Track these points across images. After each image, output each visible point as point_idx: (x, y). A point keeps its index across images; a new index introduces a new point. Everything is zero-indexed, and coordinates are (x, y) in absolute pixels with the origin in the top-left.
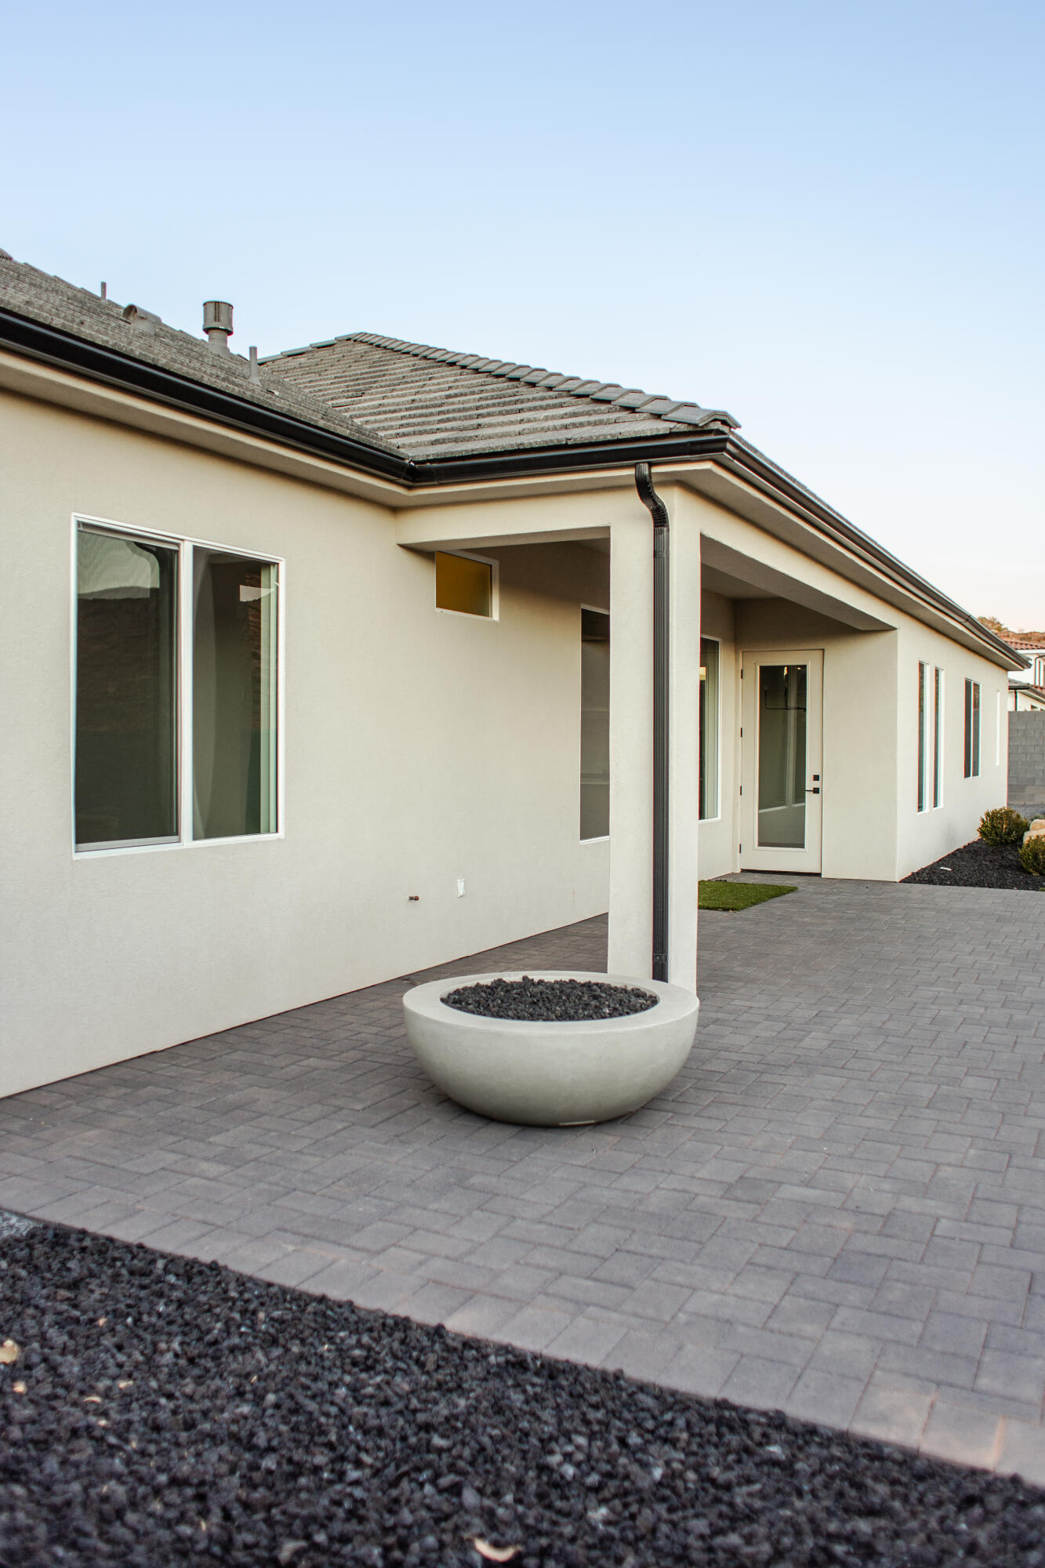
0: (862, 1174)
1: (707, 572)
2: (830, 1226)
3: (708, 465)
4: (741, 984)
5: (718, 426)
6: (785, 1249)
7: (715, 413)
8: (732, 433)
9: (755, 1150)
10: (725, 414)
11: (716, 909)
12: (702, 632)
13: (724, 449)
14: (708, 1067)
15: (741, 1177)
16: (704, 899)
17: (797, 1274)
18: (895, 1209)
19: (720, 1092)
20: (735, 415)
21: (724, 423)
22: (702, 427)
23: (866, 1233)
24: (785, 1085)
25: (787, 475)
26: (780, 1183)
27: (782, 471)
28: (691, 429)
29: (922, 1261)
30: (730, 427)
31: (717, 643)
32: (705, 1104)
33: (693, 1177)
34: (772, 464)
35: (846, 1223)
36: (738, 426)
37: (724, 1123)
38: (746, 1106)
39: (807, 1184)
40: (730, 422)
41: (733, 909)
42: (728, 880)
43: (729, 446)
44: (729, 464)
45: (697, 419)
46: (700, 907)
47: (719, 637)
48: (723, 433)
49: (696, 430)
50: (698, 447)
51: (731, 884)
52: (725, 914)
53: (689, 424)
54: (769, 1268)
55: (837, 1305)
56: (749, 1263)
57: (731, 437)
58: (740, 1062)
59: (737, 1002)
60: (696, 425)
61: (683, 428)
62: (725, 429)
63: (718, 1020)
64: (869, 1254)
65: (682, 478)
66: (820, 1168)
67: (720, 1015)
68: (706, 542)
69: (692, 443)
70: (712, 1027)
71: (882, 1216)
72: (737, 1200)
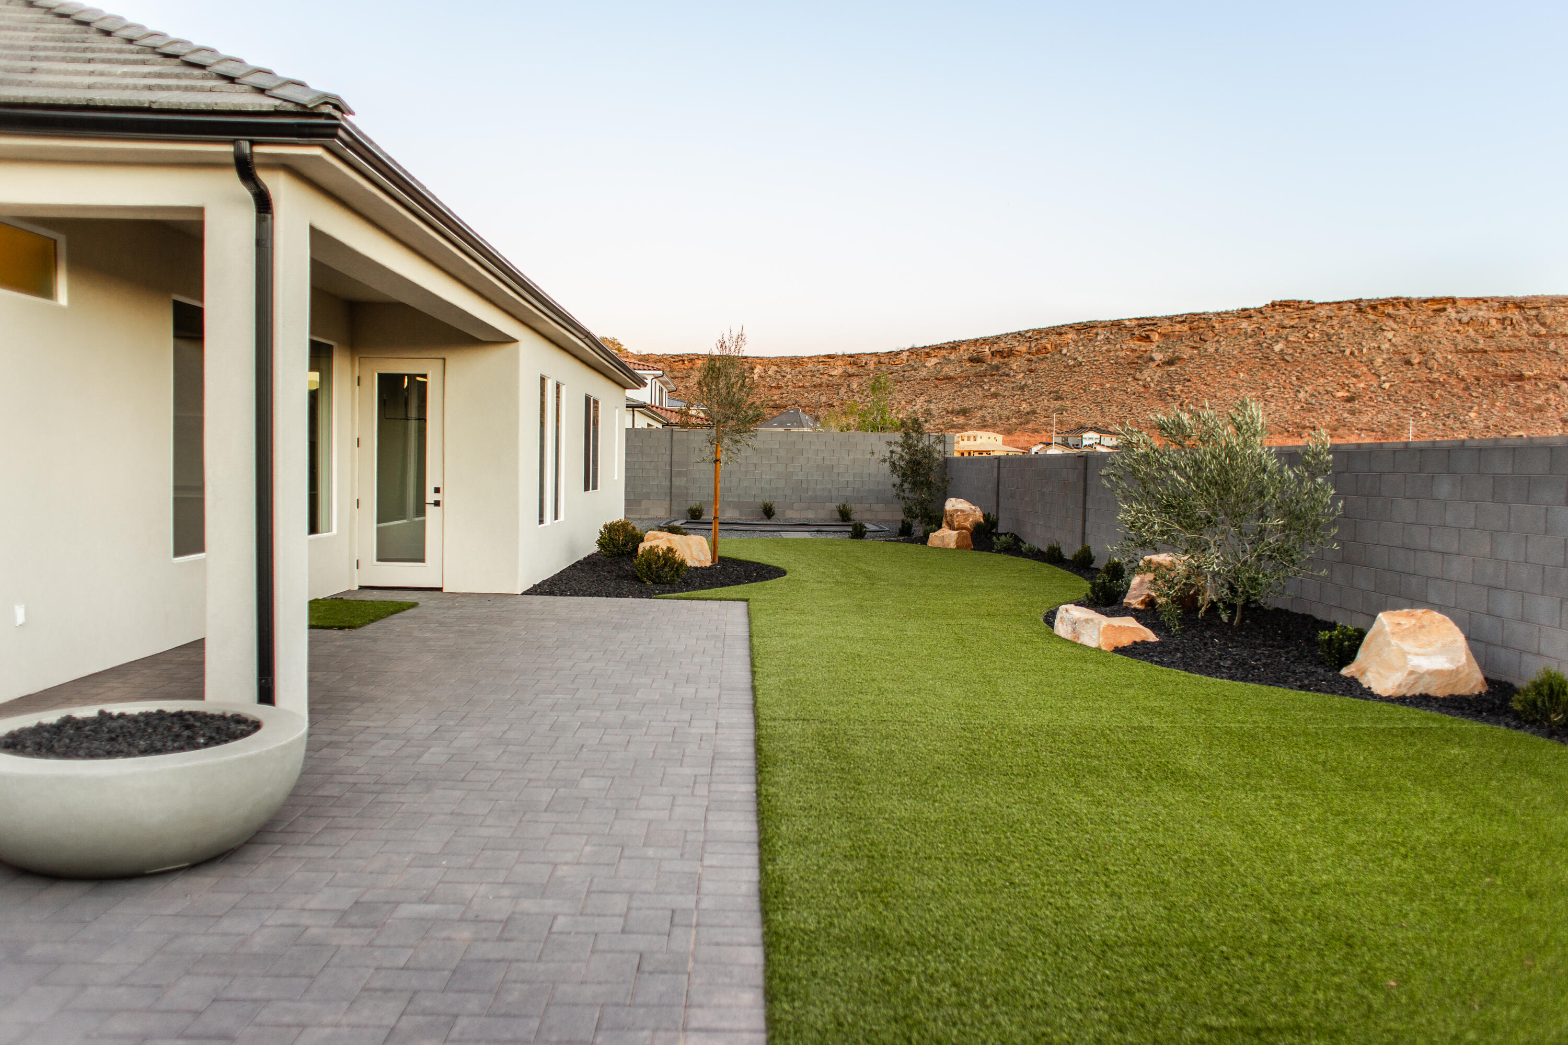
0: (481, 884)
1: (317, 267)
2: (449, 939)
3: (318, 151)
4: (356, 704)
5: (328, 109)
6: (402, 969)
7: (326, 96)
8: (346, 120)
9: (372, 873)
10: (338, 98)
11: (331, 628)
12: (313, 331)
13: (336, 136)
14: (320, 793)
15: (357, 903)
16: (318, 618)
17: (415, 992)
18: (513, 913)
19: (334, 817)
20: (349, 100)
21: (336, 107)
22: (312, 109)
23: (485, 940)
24: (403, 803)
25: (405, 172)
26: (398, 903)
27: (399, 167)
28: (299, 109)
29: (539, 959)
30: (343, 113)
31: (330, 348)
32: (317, 831)
33: (303, 909)
34: (389, 158)
35: (465, 934)
36: (351, 113)
37: (338, 849)
38: (361, 829)
39: (426, 900)
40: (342, 107)
41: (349, 627)
42: (345, 598)
43: (341, 133)
44: (341, 152)
45: (305, 98)
46: (311, 627)
47: (334, 340)
48: (335, 118)
49: (304, 111)
50: (307, 130)
51: (347, 601)
52: (341, 633)
53: (297, 104)
54: (386, 991)
55: (456, 1016)
56: (365, 989)
57: (343, 123)
58: (355, 784)
59: (351, 723)
60: (304, 106)
61: (290, 107)
62: (337, 114)
63: (331, 742)
64: (488, 961)
65: (290, 162)
66: (439, 882)
67: (334, 738)
68: (317, 236)
69: (300, 125)
70: (325, 752)
71: (501, 921)
72: (353, 926)
